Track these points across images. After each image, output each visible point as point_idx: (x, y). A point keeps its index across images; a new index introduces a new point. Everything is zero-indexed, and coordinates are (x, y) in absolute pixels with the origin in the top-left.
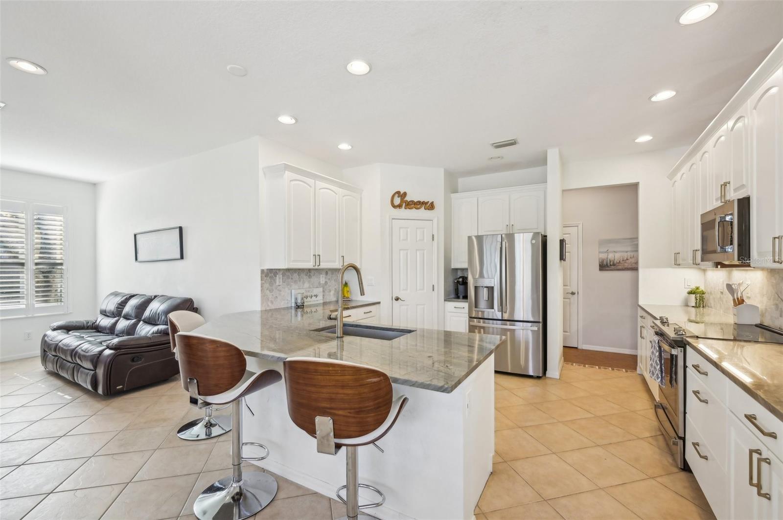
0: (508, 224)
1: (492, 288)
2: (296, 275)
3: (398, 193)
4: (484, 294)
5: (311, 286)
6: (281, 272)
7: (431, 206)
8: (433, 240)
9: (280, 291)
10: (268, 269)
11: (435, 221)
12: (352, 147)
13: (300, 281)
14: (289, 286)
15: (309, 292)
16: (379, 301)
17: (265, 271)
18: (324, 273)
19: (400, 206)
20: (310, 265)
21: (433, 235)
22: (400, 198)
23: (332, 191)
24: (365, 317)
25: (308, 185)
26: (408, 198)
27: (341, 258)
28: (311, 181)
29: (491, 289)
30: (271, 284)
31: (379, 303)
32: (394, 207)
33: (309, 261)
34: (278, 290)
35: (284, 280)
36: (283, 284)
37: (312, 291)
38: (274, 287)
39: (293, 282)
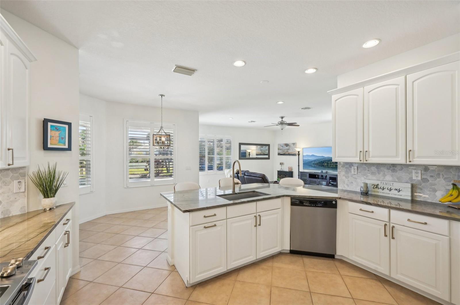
2: (374, 169)
5: (396, 180)
6: (356, 166)
13: (379, 173)
15: (386, 184)
17: (342, 163)
18: (421, 168)
25: (355, 95)
28: (358, 90)
33: (356, 157)
34: (353, 178)
35: (359, 171)
36: (358, 173)
37: (391, 184)
38: (350, 175)
39: (369, 174)
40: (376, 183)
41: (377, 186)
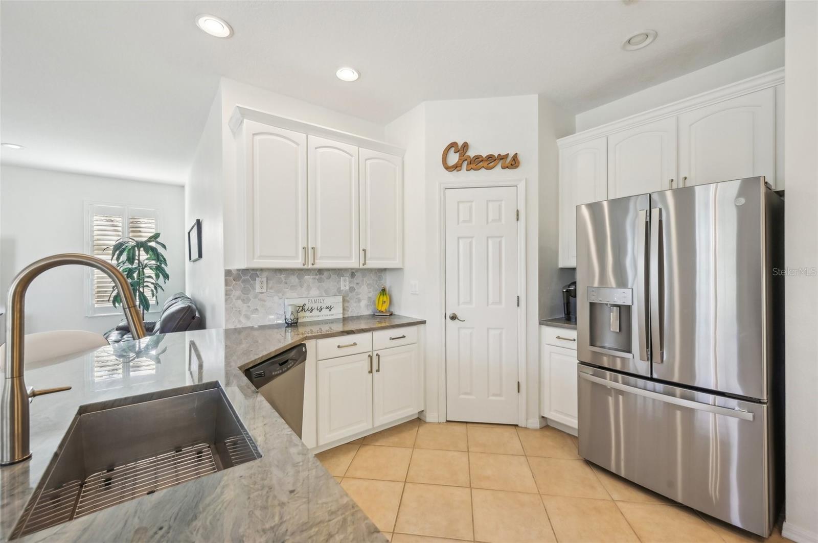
0: (674, 178)
1: (629, 308)
2: (294, 279)
3: (453, 145)
4: (612, 320)
5: (324, 294)
6: (265, 274)
7: (514, 163)
8: (518, 220)
9: (264, 301)
10: (239, 270)
11: (522, 186)
12: (359, 74)
13: (301, 286)
14: (280, 295)
15: (315, 302)
16: (423, 319)
17: (234, 272)
18: (349, 274)
19: (457, 167)
20: (297, 263)
21: (518, 211)
22: (458, 154)
23: (344, 151)
24: (393, 345)
25: (294, 142)
26: (471, 153)
27: (362, 253)
28: (300, 137)
29: (625, 311)
30: (245, 291)
31: (424, 322)
32: (447, 168)
33: (296, 257)
34: (259, 300)
35: (270, 285)
36: (268, 290)
37: (322, 301)
38: (251, 296)
39: (287, 288)
40: (300, 302)
41: (303, 308)
